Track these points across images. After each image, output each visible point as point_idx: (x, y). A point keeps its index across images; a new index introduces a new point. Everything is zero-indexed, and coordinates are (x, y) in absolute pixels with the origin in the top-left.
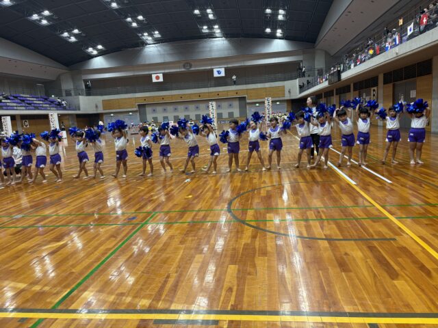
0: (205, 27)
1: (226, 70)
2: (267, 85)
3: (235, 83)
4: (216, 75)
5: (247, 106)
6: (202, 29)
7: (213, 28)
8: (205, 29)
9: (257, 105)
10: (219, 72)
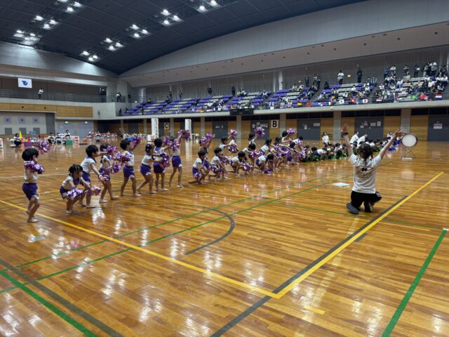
0: (19, 31)
1: (34, 82)
2: (77, 104)
3: (40, 97)
4: (21, 85)
5: (56, 124)
6: (15, 33)
7: (29, 36)
8: (19, 34)
9: (67, 122)
10: (25, 83)
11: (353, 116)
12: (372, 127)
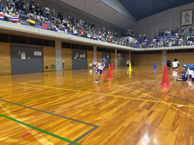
11: (70, 48)
12: (81, 58)
